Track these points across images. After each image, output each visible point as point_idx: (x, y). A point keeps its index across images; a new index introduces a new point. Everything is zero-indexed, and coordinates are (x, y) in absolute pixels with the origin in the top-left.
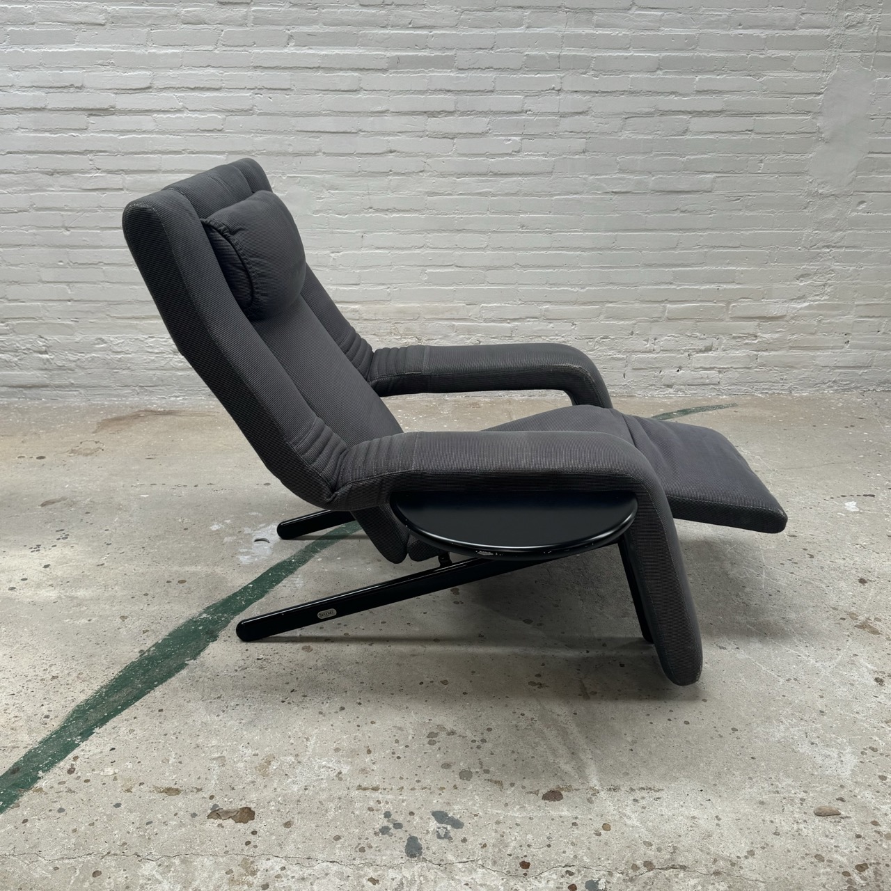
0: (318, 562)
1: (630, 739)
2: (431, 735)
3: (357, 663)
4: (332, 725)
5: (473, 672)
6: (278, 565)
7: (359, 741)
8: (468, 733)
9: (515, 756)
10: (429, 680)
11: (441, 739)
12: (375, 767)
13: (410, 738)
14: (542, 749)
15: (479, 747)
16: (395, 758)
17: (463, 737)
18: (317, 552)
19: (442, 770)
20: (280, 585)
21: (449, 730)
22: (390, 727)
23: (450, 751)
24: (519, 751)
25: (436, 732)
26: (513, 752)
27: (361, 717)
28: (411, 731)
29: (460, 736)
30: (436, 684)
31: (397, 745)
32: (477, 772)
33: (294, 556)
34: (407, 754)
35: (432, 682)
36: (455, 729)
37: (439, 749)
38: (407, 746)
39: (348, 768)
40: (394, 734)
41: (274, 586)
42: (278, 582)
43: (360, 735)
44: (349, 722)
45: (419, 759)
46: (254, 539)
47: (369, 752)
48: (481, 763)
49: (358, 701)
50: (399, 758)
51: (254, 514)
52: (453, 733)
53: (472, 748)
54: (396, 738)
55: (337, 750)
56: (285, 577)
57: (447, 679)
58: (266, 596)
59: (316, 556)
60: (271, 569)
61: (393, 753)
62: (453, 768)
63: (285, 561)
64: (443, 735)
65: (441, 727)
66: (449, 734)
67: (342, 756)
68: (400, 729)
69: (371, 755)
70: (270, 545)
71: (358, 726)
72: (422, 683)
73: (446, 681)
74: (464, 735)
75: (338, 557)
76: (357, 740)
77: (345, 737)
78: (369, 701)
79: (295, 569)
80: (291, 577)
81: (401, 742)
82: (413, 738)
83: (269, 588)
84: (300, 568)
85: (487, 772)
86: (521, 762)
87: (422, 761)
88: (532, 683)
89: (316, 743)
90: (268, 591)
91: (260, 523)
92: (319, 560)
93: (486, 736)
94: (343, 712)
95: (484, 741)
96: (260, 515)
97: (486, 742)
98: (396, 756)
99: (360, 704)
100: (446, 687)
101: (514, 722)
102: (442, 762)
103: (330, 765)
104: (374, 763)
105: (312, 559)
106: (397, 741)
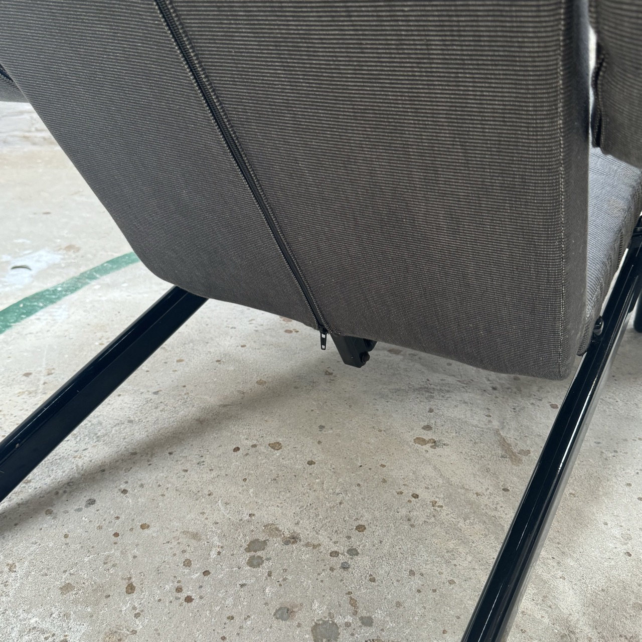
0: (95, 290)
1: (616, 532)
2: (255, 545)
3: (131, 421)
4: (66, 536)
5: (322, 427)
6: (37, 294)
7: (114, 566)
8: (323, 538)
9: (417, 582)
10: (250, 443)
11: (272, 554)
12: (139, 625)
13: (213, 554)
14: (465, 564)
15: (345, 567)
16: (183, 598)
17: (314, 547)
18: (95, 278)
19: (275, 624)
20: (33, 317)
21: (287, 534)
22: (178, 534)
23: (290, 577)
24: (423, 571)
25: (262, 539)
26: (412, 573)
27: (123, 517)
28: (216, 540)
29: (307, 545)
30: (262, 449)
31: (187, 571)
32: (348, 625)
33: (63, 284)
34: (207, 589)
35: (254, 446)
36: (298, 530)
37: (270, 574)
38: (206, 573)
39: (83, 629)
40: (182, 547)
41: (22, 319)
42: (29, 313)
43: (118, 554)
44: (100, 528)
45: (230, 601)
46: (13, 265)
47: (131, 589)
48: (353, 603)
49: (123, 487)
50: (189, 599)
51: (20, 241)
52: (294, 539)
53: (332, 569)
54: (187, 556)
55: (66, 588)
56: (42, 308)
57: (280, 440)
58: (8, 331)
59: (93, 282)
60: (26, 299)
61: (179, 590)
62: (300, 616)
63: (48, 290)
64: (275, 544)
65: (272, 529)
66: (287, 543)
67: (75, 602)
68: (195, 536)
69: (135, 595)
70: (33, 272)
71: (116, 535)
72: (237, 449)
73: (279, 444)
74: (316, 543)
75: (124, 282)
76: (110, 565)
77: (86, 560)
78: (142, 486)
79: (59, 298)
80: (51, 308)
81: (195, 565)
82: (219, 553)
83: (14, 322)
84: (67, 298)
85: (367, 622)
86: (431, 595)
87: (235, 605)
88: (420, 441)
89: (28, 574)
90: (10, 326)
91: (26, 249)
92: (97, 287)
93: (355, 542)
94: (92, 508)
95: (353, 552)
96: (28, 242)
97: (357, 554)
98: (183, 595)
99: (125, 491)
100: (278, 453)
101: (403, 512)
102: (275, 605)
103: (45, 625)
104: (137, 616)
105: (87, 287)
106: (187, 563)
